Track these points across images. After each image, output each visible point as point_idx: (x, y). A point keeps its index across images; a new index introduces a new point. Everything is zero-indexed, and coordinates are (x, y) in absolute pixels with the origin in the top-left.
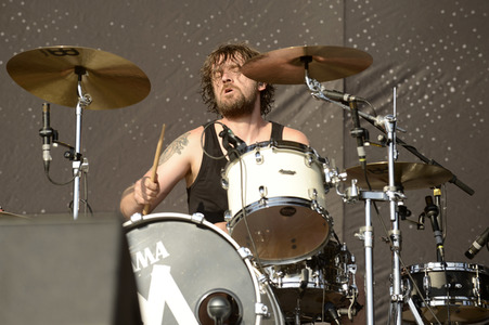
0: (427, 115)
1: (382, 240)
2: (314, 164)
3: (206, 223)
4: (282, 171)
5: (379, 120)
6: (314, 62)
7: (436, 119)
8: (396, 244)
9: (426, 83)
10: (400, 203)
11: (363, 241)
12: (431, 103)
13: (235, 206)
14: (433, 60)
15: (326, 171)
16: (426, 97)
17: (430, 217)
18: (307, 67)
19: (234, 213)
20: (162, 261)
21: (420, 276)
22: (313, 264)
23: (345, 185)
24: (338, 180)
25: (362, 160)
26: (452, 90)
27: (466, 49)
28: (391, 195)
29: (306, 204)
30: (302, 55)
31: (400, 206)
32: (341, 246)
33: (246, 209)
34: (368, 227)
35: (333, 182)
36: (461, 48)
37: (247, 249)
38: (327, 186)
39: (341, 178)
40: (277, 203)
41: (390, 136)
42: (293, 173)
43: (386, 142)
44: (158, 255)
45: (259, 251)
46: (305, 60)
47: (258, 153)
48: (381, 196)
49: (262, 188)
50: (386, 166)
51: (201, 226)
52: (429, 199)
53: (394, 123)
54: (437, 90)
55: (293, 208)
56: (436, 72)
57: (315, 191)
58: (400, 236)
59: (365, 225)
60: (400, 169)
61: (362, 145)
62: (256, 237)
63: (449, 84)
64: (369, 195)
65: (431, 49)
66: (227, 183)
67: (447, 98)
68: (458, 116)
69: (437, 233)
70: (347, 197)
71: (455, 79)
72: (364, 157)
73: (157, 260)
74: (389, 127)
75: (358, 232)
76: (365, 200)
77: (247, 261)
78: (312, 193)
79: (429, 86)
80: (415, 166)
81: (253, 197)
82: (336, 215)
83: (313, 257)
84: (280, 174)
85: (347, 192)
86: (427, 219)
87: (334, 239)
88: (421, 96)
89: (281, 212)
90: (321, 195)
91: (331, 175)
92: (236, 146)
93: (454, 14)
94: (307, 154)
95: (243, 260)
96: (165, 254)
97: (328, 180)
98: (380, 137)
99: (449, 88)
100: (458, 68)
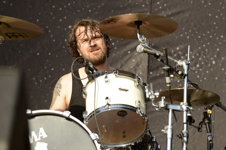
0: (198, 77)
2: (139, 86)
3: (72, 117)
4: (120, 89)
5: (180, 63)
6: (143, 24)
7: (203, 79)
8: (185, 139)
9: (198, 57)
10: (189, 115)
11: (166, 134)
12: (200, 70)
13: (90, 109)
14: (203, 44)
15: (147, 91)
16: (198, 66)
17: (206, 124)
18: (138, 28)
19: (88, 113)
20: (42, 140)
23: (157, 100)
24: (153, 97)
25: (168, 85)
26: (214, 62)
27: (223, 39)
28: (185, 107)
29: (133, 109)
30: (136, 20)
31: (189, 116)
32: (152, 138)
33: (97, 111)
34: (170, 126)
35: (151, 98)
36: (220, 38)
37: (96, 135)
38: (147, 100)
39: (155, 96)
40: (116, 108)
41: (186, 72)
42: (127, 90)
43: (183, 76)
44: (40, 136)
45: (103, 137)
46: (138, 23)
47: (106, 77)
48: (178, 108)
49: (107, 98)
50: (183, 90)
51: (68, 119)
52: (206, 114)
53: (188, 65)
54: (205, 62)
56: (205, 51)
57: (139, 102)
58: (188, 134)
59: (168, 124)
61: (169, 76)
62: (101, 129)
63: (212, 59)
64: (171, 107)
65: (202, 37)
66: (86, 95)
67: (211, 67)
68: (216, 78)
69: (209, 134)
70: (158, 107)
71: (215, 56)
72: (170, 83)
73: (40, 139)
74: (185, 67)
75: (164, 129)
76: (169, 109)
77: (96, 142)
78: (138, 103)
79: (200, 59)
81: (101, 104)
83: (135, 143)
84: (119, 91)
85: (158, 104)
86: (204, 126)
87: (148, 133)
88: (195, 65)
89: (118, 114)
90: (143, 105)
91: (150, 93)
92: (93, 72)
93: (217, 17)
94: (136, 80)
95: (93, 141)
96: (45, 136)
97: (147, 96)
98: (180, 73)
99: (212, 61)
100: (218, 50)
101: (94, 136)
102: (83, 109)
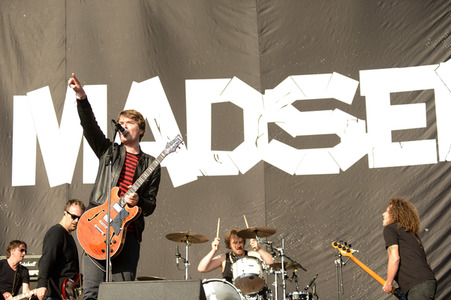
1: (280, 286)
2: (259, 263)
4: (249, 265)
5: (279, 249)
8: (284, 287)
10: (285, 274)
11: (274, 286)
13: (235, 276)
15: (263, 265)
17: (294, 278)
18: (256, 233)
20: (213, 294)
21: (291, 296)
22: (260, 294)
23: (268, 269)
28: (283, 272)
29: (257, 275)
32: (268, 288)
33: (239, 277)
34: (276, 282)
38: (263, 270)
40: (248, 275)
41: (282, 254)
42: (253, 266)
43: (281, 256)
45: (243, 290)
48: (280, 272)
49: (243, 271)
50: (281, 263)
51: (225, 282)
52: (294, 273)
55: (253, 277)
58: (285, 284)
60: (285, 264)
62: (242, 286)
64: (276, 272)
69: (296, 283)
70: (269, 273)
74: (282, 251)
75: (273, 283)
76: (275, 274)
77: (239, 293)
78: (259, 272)
80: (289, 263)
81: (241, 274)
82: (265, 278)
85: (269, 271)
87: (266, 286)
89: (249, 278)
90: (262, 272)
97: (263, 268)
98: (279, 254)
101: (238, 290)
102: (232, 277)
